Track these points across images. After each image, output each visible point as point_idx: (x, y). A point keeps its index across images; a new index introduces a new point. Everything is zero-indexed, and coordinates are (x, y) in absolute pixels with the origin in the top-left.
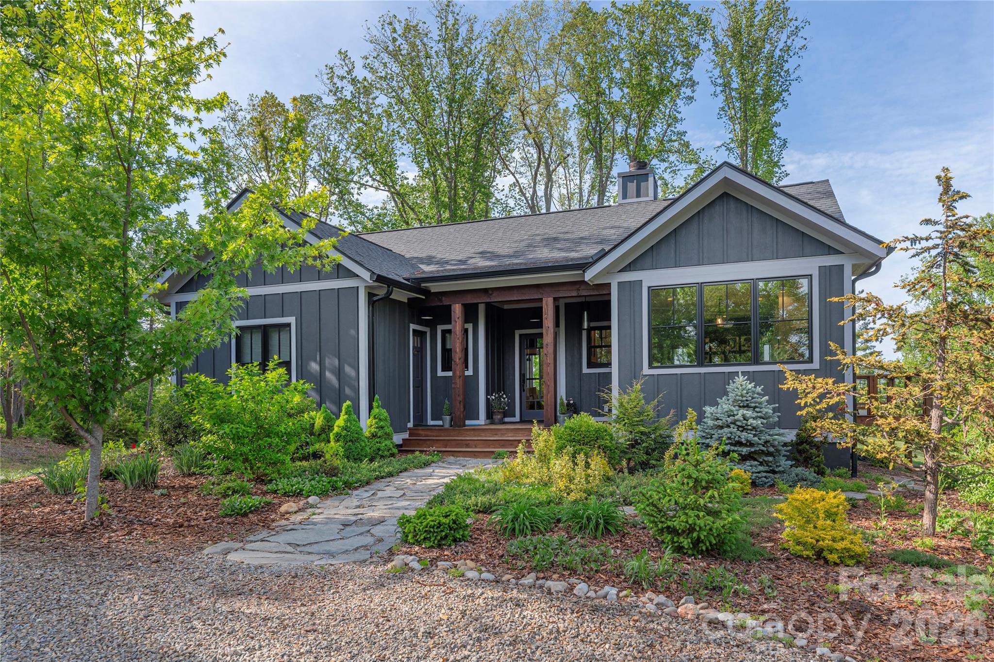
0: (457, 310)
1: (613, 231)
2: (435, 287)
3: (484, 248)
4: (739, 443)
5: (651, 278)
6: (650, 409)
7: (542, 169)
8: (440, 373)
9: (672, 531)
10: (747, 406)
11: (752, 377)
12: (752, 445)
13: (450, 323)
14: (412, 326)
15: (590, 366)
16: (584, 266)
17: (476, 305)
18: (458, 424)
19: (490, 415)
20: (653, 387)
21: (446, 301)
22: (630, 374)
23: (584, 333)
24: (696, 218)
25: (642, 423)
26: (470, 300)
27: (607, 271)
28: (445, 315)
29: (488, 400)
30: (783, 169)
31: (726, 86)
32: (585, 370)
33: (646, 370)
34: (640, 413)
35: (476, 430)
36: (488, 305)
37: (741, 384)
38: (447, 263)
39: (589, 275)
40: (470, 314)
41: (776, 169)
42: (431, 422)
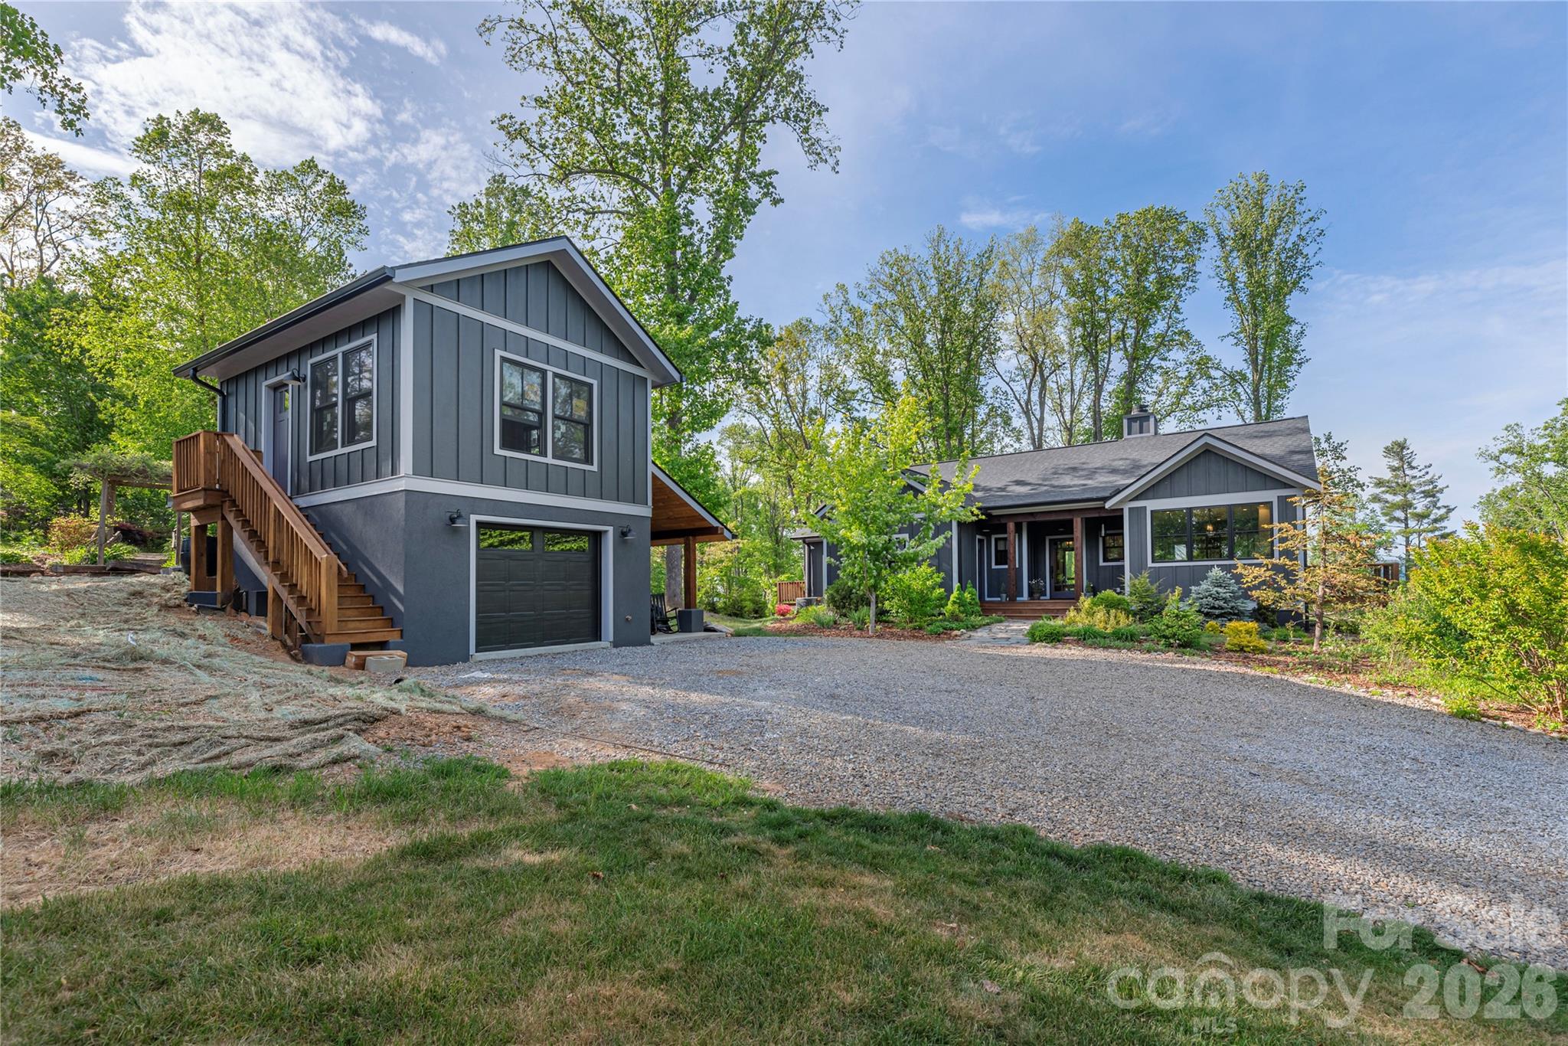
0: (1011, 526)
1: (1121, 463)
2: (995, 513)
3: (1018, 477)
4: (1214, 608)
5: (1152, 505)
6: (1154, 588)
7: (1038, 378)
8: (994, 566)
9: (1165, 637)
10: (1221, 586)
11: (1223, 568)
12: (1222, 609)
13: (1005, 532)
14: (978, 537)
15: (1104, 561)
16: (1105, 499)
17: (1021, 523)
18: (1013, 599)
19: (1031, 594)
20: (1156, 575)
21: (1003, 521)
22: (1138, 568)
23: (1101, 540)
24: (1185, 470)
25: (1148, 596)
26: (1019, 520)
27: (1121, 501)
28: (1003, 529)
29: (1029, 585)
30: (1303, 354)
31: (1233, 281)
32: (1102, 563)
33: (1150, 564)
34: (1147, 591)
35: (1024, 603)
36: (1030, 524)
37: (1216, 573)
38: (990, 490)
39: (1108, 505)
40: (1018, 529)
41: (1295, 355)
42: (987, 599)
